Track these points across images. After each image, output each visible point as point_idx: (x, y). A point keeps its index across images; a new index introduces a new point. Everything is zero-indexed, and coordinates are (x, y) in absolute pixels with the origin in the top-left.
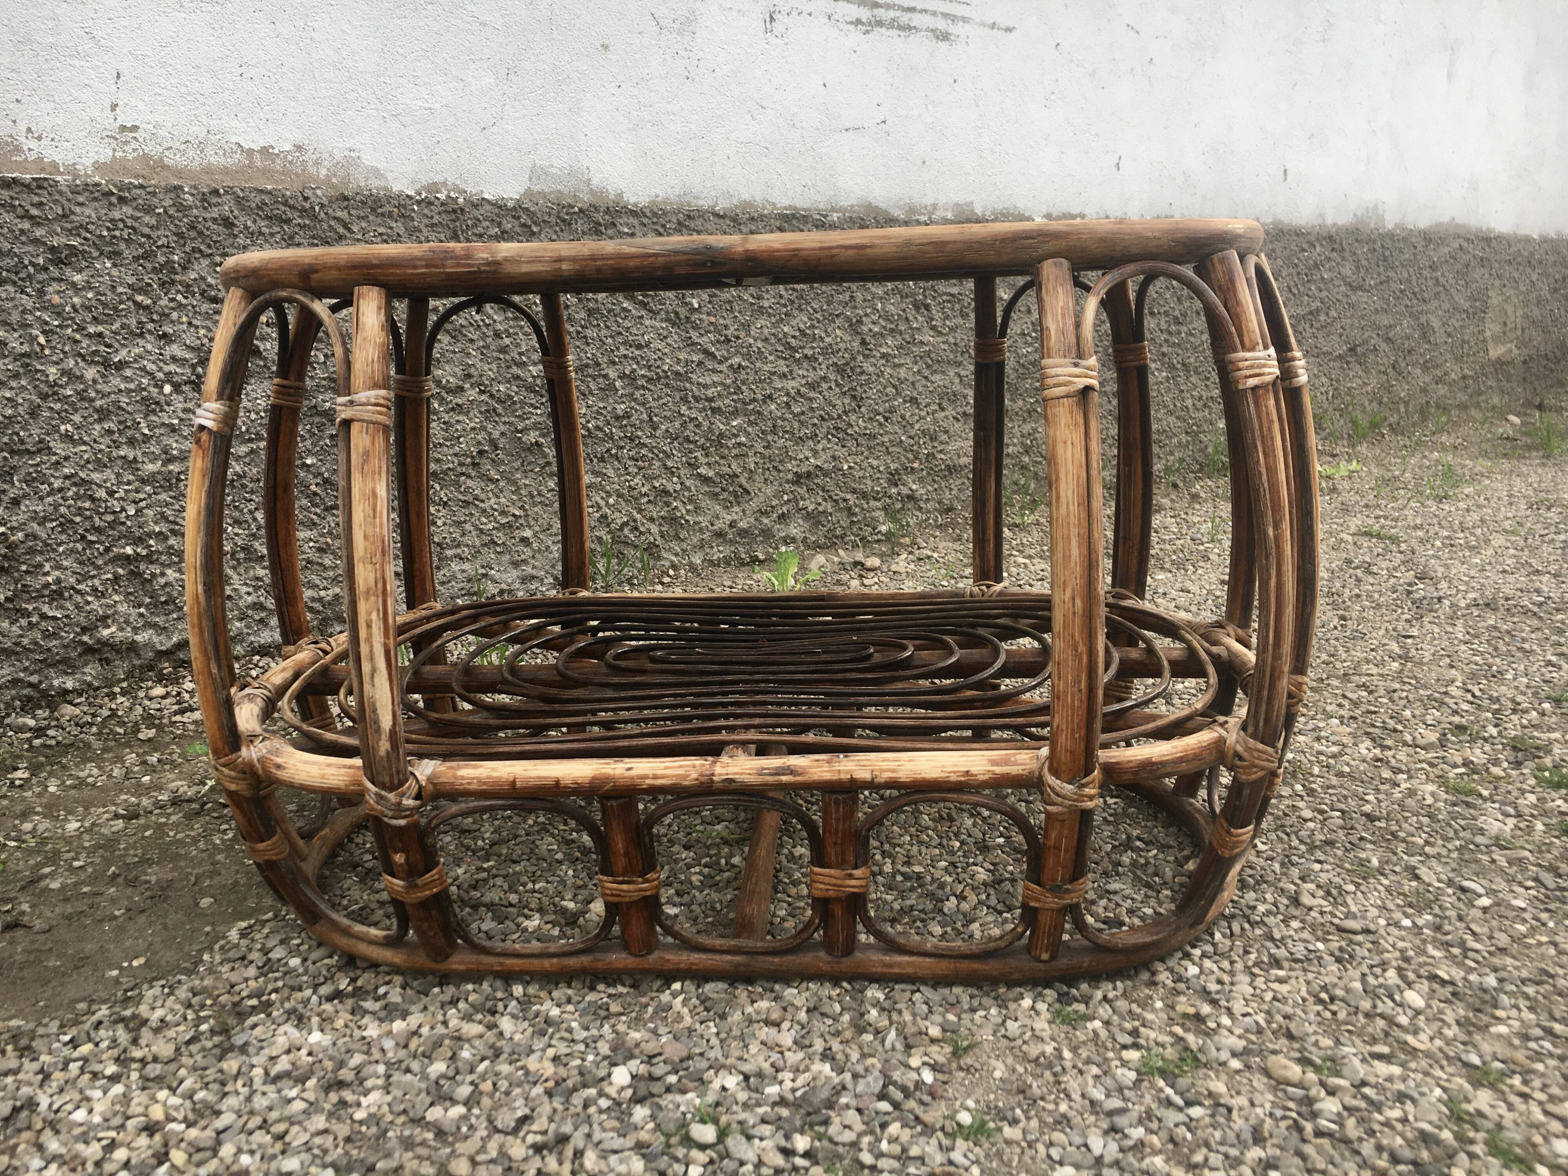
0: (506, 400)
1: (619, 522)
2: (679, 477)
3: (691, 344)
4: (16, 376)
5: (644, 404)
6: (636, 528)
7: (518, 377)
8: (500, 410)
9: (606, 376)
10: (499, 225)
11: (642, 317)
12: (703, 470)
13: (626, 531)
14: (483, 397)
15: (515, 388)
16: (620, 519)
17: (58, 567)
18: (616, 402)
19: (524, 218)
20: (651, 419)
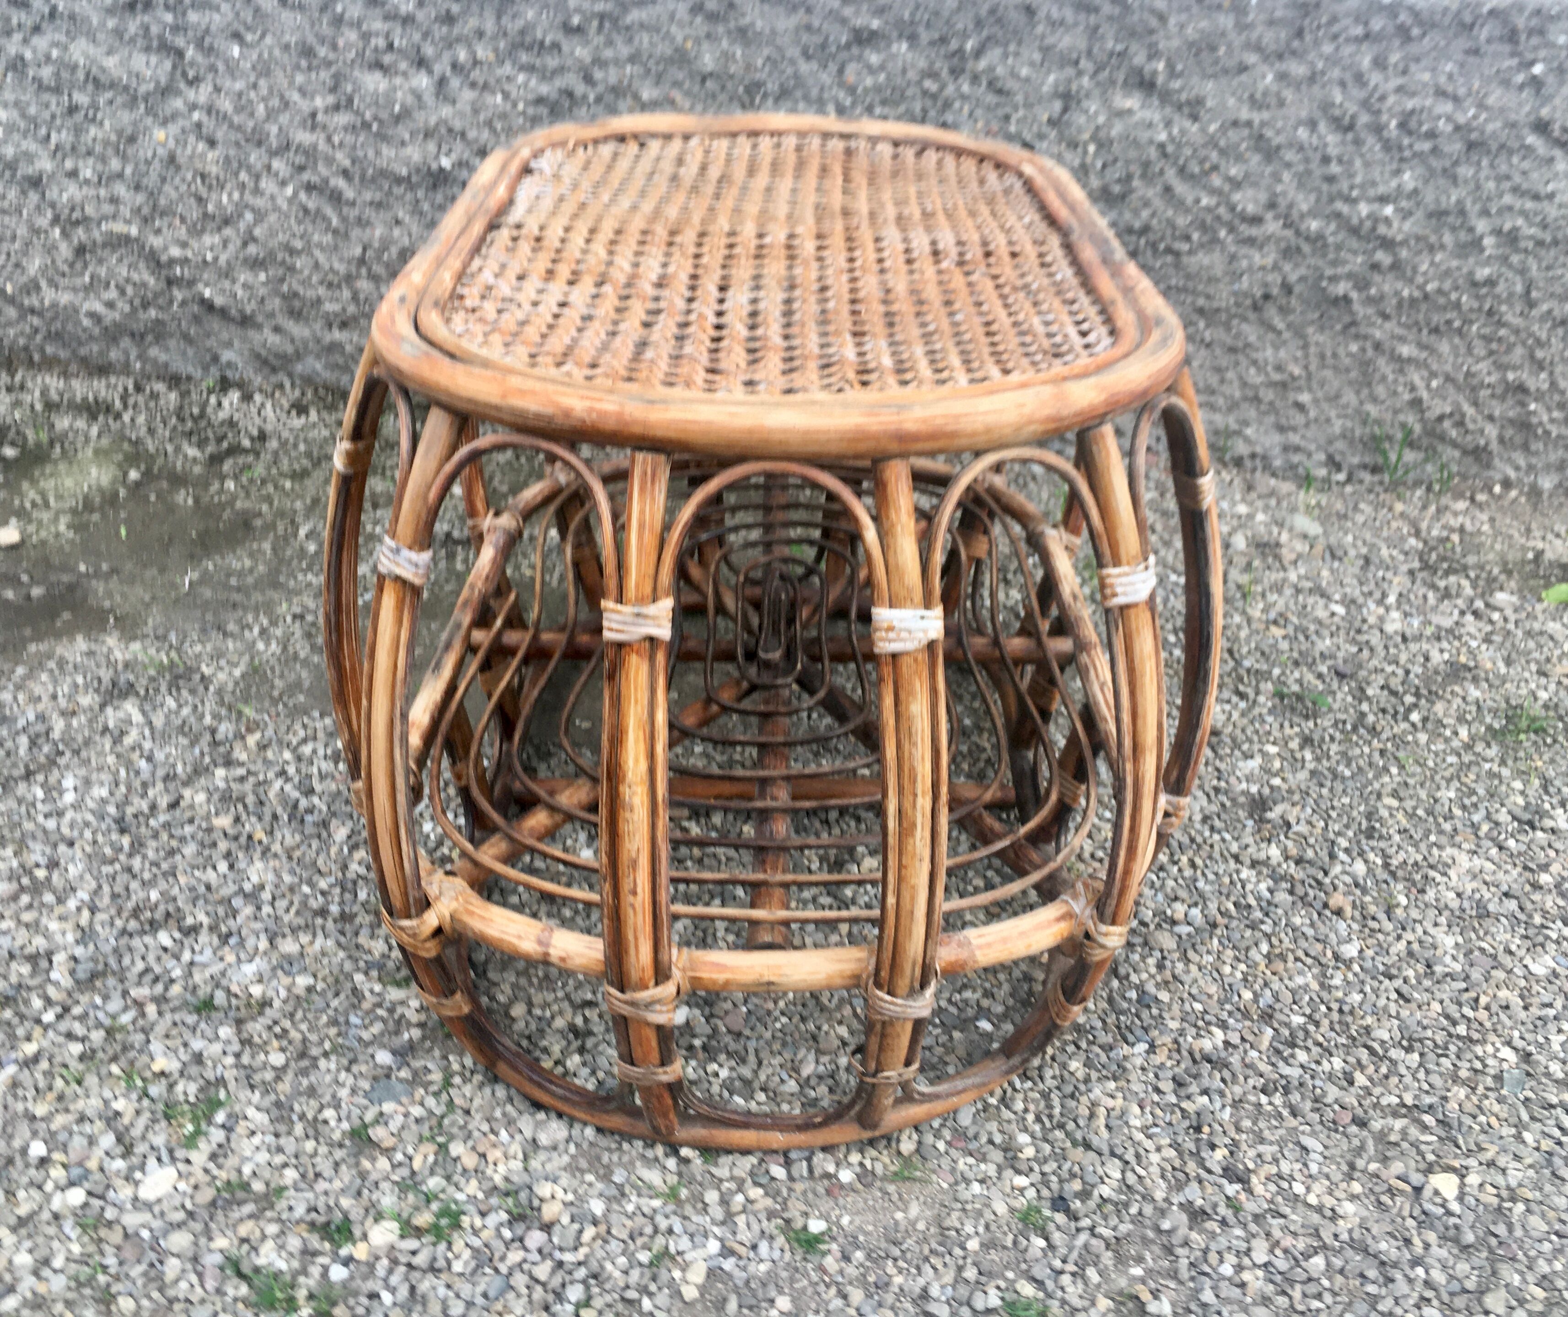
0: (1317, 240)
1: (1438, 412)
5: (1522, 273)
6: (1462, 424)
7: (1338, 215)
8: (1306, 248)
9: (1471, 230)
13: (1447, 424)
14: (1286, 232)
15: (1332, 227)
16: (1441, 407)
18: (1478, 263)
19: (1403, 17)
20: (1528, 292)
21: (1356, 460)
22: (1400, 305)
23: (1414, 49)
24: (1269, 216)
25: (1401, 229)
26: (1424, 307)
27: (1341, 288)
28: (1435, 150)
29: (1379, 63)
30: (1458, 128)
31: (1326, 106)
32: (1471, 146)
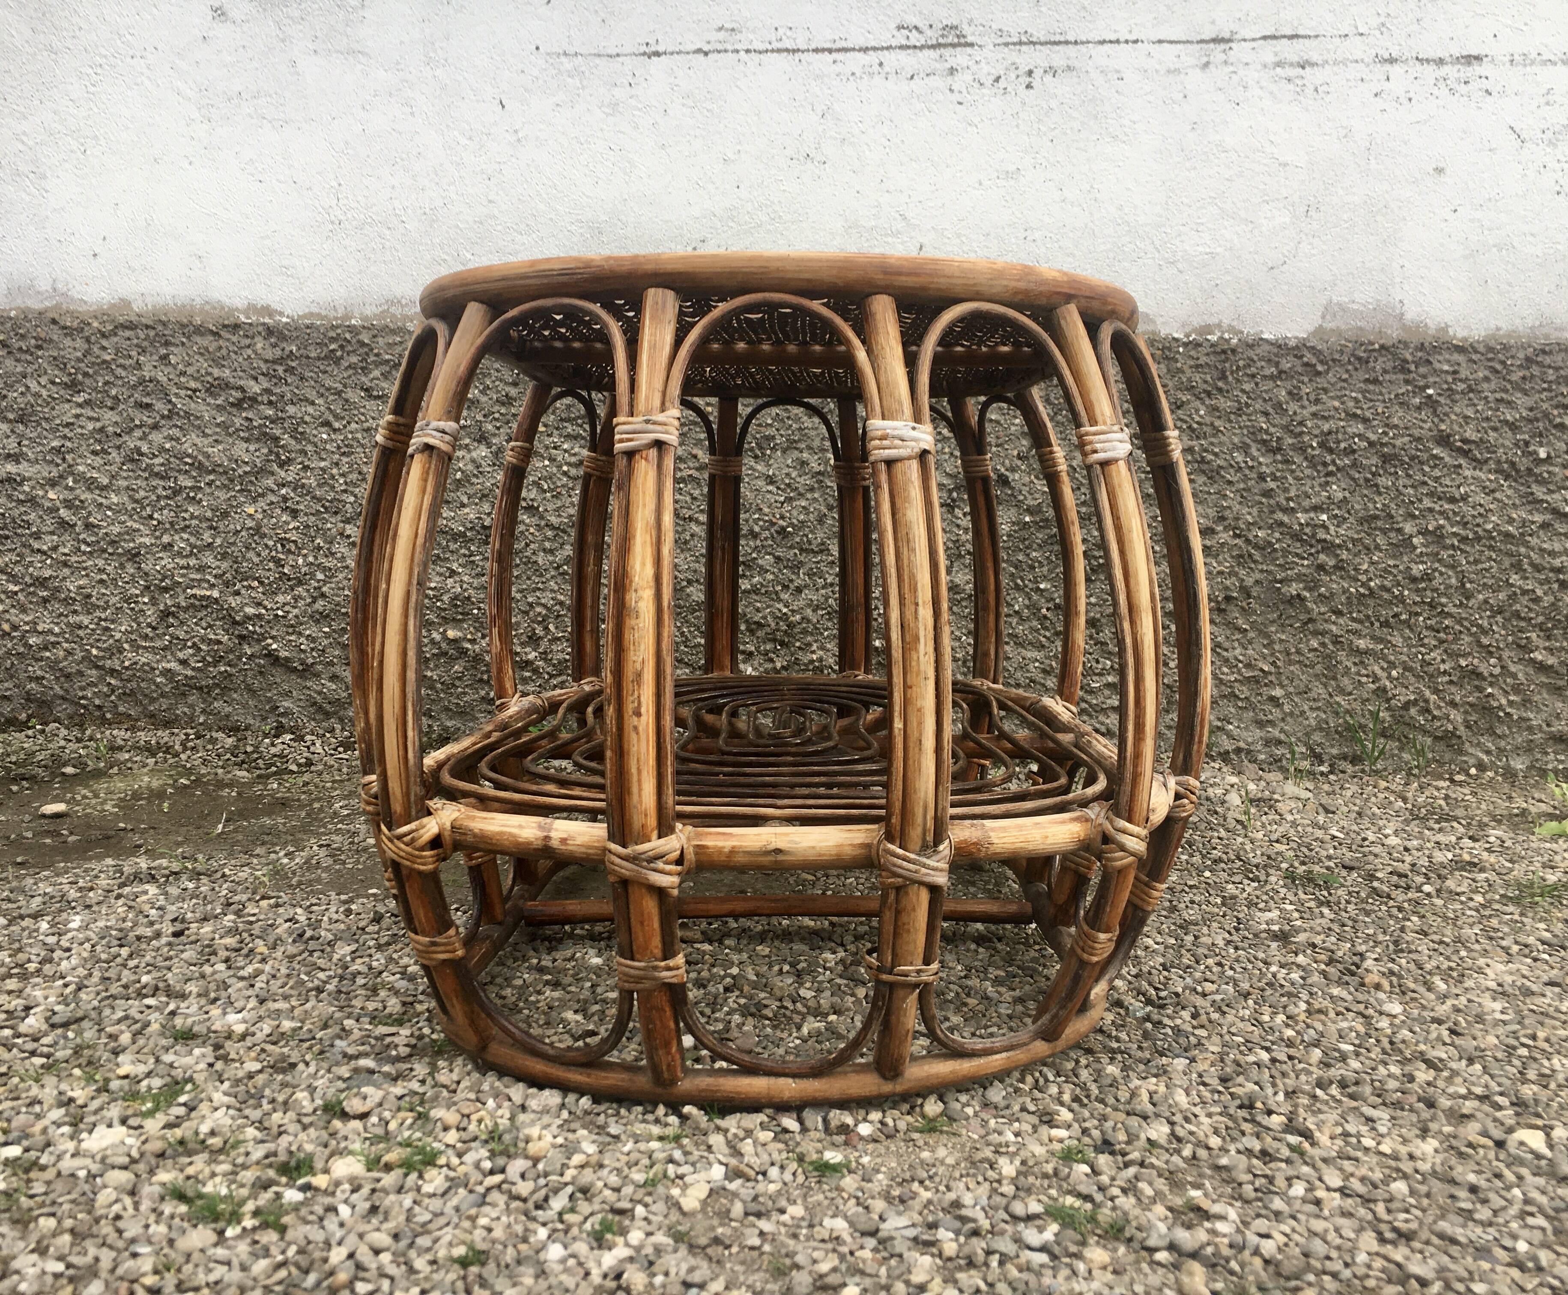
0: (1265, 547)
1: (1404, 699)
2: (1500, 659)
3: (1534, 502)
4: (812, 490)
5: (1453, 567)
6: (1428, 711)
7: (1281, 524)
8: (1257, 556)
9: (1400, 531)
10: (1277, 364)
11: (1460, 466)
12: (1538, 656)
13: (1413, 711)
14: (1237, 541)
15: (1277, 535)
16: (1404, 696)
17: (822, 648)
18: (1412, 561)
19: (1308, 357)
20: (1463, 585)
21: (1334, 751)
22: (1349, 602)
23: (1321, 382)
24: (1220, 528)
25: (1336, 533)
26: (1371, 602)
27: (1294, 589)
28: (1354, 465)
29: (1294, 395)
30: (1371, 444)
31: (1254, 432)
32: (1386, 459)
